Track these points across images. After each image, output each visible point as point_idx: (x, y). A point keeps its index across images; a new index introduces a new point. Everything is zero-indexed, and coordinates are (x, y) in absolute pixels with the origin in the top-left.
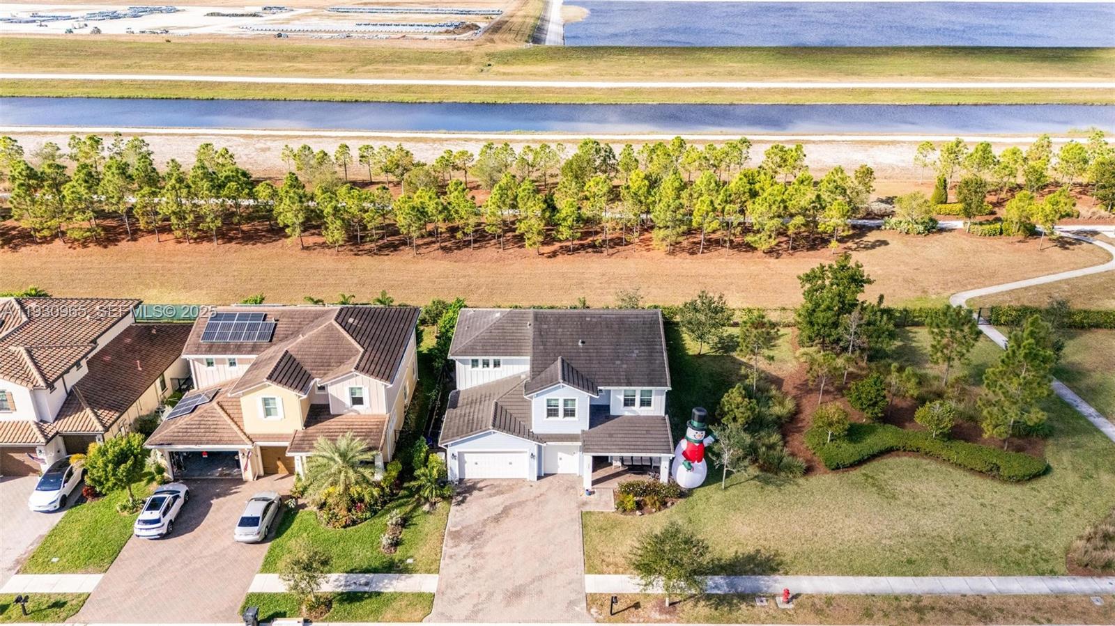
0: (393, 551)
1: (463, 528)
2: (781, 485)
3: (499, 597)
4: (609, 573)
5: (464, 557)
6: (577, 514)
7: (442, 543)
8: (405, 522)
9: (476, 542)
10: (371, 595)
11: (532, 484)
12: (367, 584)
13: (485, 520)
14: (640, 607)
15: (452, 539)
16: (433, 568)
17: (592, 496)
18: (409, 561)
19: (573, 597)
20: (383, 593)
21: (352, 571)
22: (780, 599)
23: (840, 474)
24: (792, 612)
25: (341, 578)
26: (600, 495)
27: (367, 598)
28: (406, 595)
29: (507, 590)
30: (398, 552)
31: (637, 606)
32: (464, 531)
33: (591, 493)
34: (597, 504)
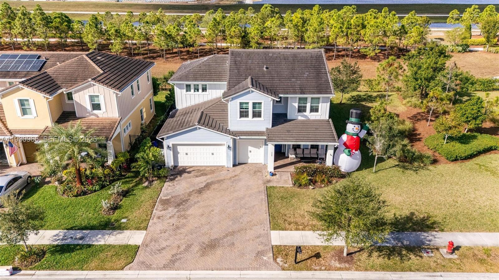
0: (111, 213)
1: (172, 197)
2: (417, 171)
3: (196, 248)
4: (291, 230)
5: (170, 218)
6: (263, 188)
7: (153, 208)
8: (125, 194)
9: (181, 207)
10: (82, 247)
11: (229, 169)
12: (81, 238)
13: (191, 192)
14: (321, 257)
15: (162, 205)
16: (142, 226)
17: (274, 177)
18: (124, 220)
19: (261, 248)
20: (93, 245)
21: (71, 229)
22: (444, 251)
23: (458, 164)
24: (458, 262)
25: (61, 234)
26: (280, 176)
27: (78, 249)
28: (114, 246)
29: (204, 243)
30: (115, 214)
31: (318, 256)
32: (173, 199)
33: (273, 175)
34: (278, 182)
